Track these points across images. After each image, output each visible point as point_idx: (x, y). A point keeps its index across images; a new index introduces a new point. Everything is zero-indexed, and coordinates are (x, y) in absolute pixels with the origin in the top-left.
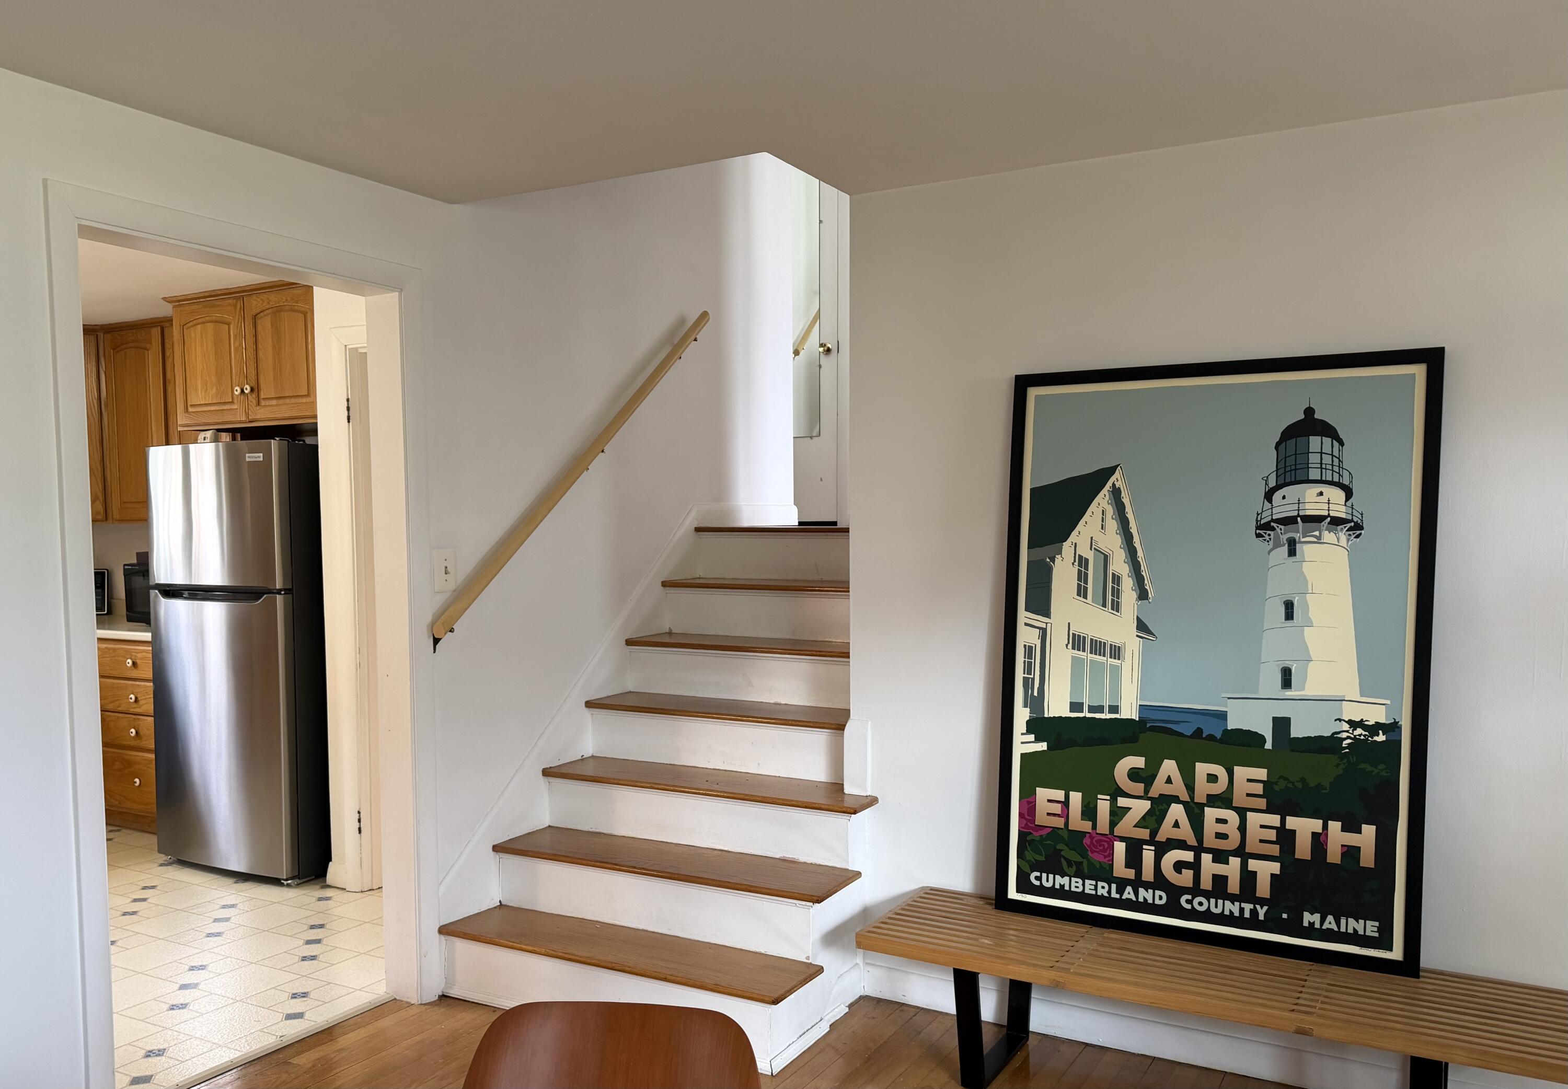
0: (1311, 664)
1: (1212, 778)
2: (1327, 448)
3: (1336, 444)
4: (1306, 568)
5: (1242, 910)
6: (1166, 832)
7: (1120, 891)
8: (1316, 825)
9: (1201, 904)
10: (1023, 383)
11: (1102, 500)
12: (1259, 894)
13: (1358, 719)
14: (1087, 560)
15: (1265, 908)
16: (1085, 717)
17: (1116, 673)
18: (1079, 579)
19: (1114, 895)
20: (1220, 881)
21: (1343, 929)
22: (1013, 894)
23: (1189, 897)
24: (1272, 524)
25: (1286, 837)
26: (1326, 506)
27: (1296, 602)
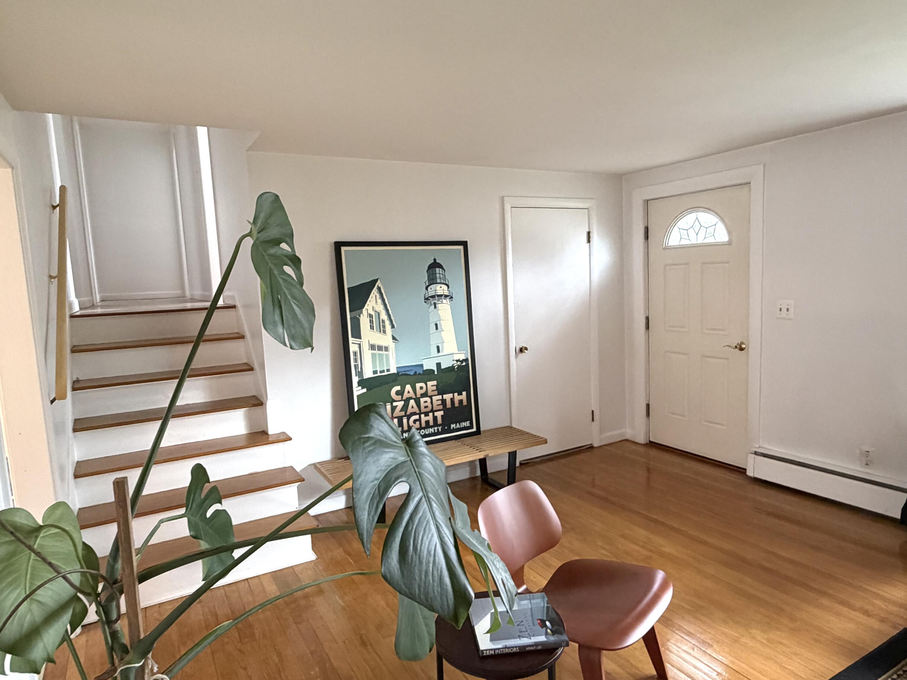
0: (444, 344)
1: (421, 388)
2: (441, 272)
3: (443, 271)
4: (440, 312)
5: (434, 430)
6: (410, 410)
8: (451, 395)
9: (423, 432)
10: (338, 245)
11: (375, 291)
12: (439, 423)
13: (458, 359)
14: (372, 315)
15: (441, 427)
16: (378, 376)
17: (387, 356)
18: (370, 323)
20: (427, 422)
23: (419, 431)
24: (429, 298)
25: (444, 401)
26: (442, 291)
27: (438, 324)
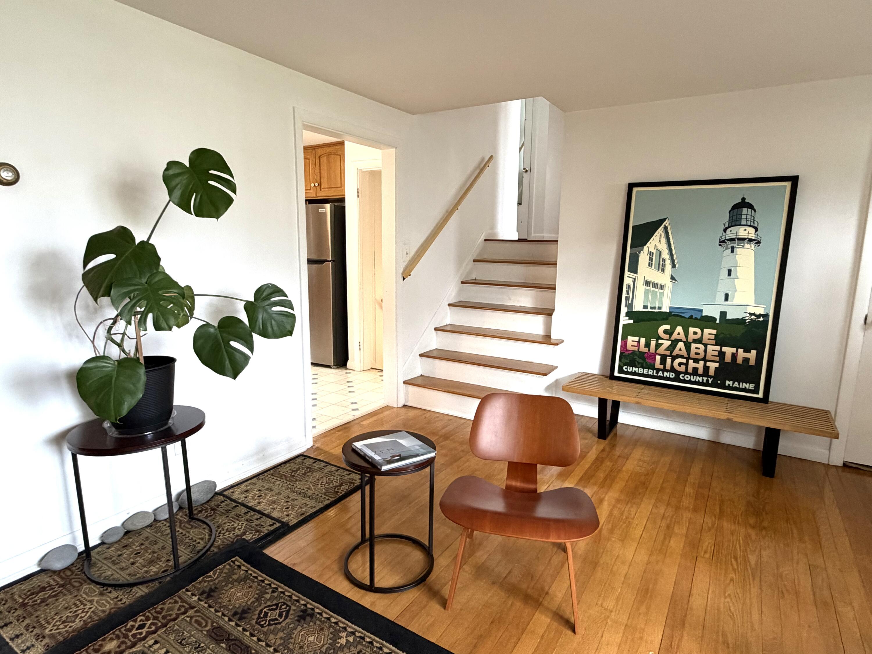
0: (736, 292)
1: (695, 333)
2: (749, 213)
3: (753, 211)
4: (737, 257)
5: (703, 380)
6: (676, 352)
7: (657, 373)
8: (734, 350)
9: (687, 377)
10: (631, 186)
11: (660, 231)
12: (710, 374)
13: (753, 312)
14: (653, 253)
15: (712, 379)
16: (648, 311)
17: (662, 294)
18: (650, 260)
19: (655, 374)
20: (695, 370)
21: (741, 387)
22: (616, 374)
23: (683, 375)
24: (726, 241)
25: (722, 354)
26: (747, 234)
27: (732, 269)
